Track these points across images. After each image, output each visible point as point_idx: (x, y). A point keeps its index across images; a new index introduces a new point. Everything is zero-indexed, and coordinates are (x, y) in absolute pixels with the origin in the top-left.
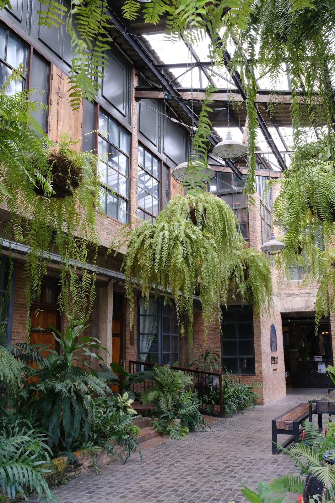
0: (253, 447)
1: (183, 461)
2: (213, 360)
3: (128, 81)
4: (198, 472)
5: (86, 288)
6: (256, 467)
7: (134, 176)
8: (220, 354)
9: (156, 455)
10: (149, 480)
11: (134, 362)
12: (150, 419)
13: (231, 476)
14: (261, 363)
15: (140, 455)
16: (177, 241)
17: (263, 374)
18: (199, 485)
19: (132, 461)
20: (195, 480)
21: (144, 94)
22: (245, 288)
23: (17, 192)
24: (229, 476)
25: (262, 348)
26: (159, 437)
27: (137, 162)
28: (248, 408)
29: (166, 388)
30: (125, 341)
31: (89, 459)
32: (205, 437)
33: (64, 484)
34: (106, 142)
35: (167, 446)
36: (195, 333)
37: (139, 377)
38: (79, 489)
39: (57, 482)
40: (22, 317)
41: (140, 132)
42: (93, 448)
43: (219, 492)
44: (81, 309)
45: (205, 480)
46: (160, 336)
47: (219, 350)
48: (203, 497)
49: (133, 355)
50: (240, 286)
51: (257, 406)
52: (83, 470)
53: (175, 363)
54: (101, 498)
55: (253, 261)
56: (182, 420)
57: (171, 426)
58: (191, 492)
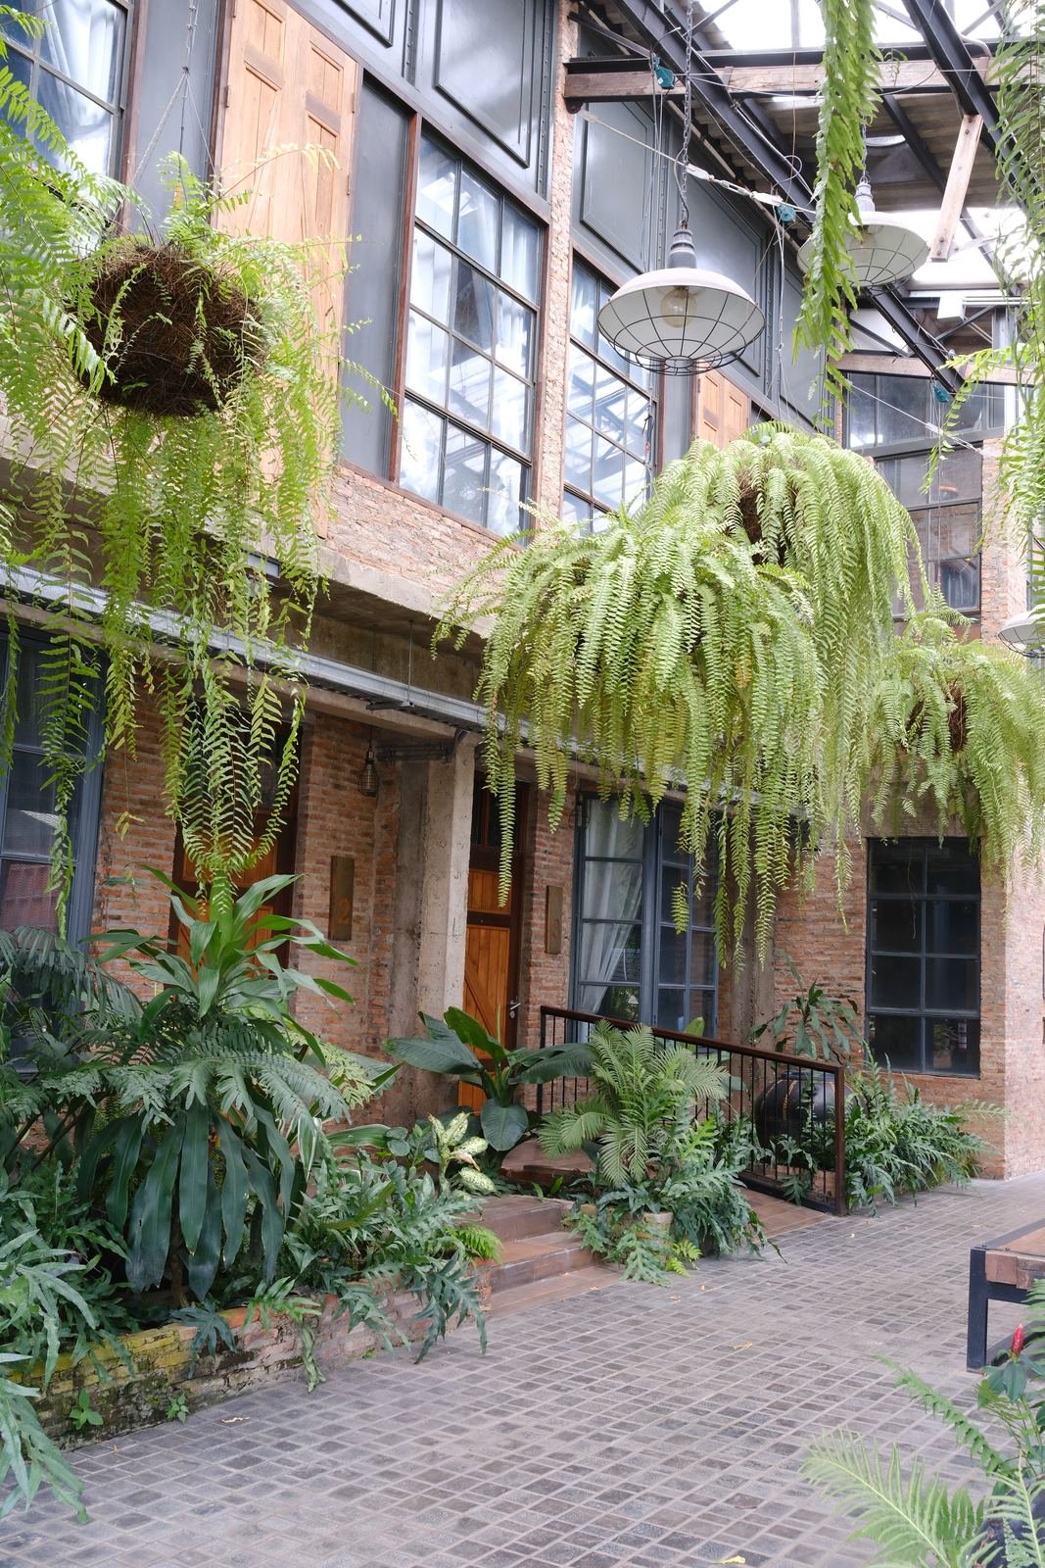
0: (903, 1335)
1: (630, 1368)
2: (832, 1017)
3: (539, 40)
4: (662, 1418)
5: (263, 740)
6: (886, 1418)
7: (551, 376)
8: (861, 999)
9: (549, 1334)
10: (475, 1431)
11: (557, 1013)
12: (569, 1205)
13: (777, 1447)
14: (1003, 1036)
15: (478, 1336)
16: (665, 596)
17: (1008, 1074)
18: (642, 1471)
19: (454, 1350)
20: (637, 1449)
21: (596, 85)
22: (954, 776)
23: (47, 396)
24: (770, 1442)
25: (1009, 986)
26: (591, 1269)
27: (567, 330)
28: (946, 1186)
29: (632, 1107)
30: (529, 941)
31: (286, 1338)
32: (748, 1282)
33: (176, 1418)
34: (449, 255)
35: (599, 1306)
36: (782, 925)
37: (546, 1062)
38: (214, 1441)
39: (146, 1410)
40: (147, 844)
41: (583, 223)
42: (292, 1301)
43: (706, 1510)
44: (238, 814)
45: (676, 1451)
46: (648, 930)
47: (860, 985)
48: (638, 1521)
49: (555, 988)
50: (932, 770)
51: (976, 1183)
52: (258, 1373)
53: (694, 1023)
54: (272, 1487)
55: (983, 686)
56: (675, 1217)
57: (633, 1236)
58: (604, 1497)
